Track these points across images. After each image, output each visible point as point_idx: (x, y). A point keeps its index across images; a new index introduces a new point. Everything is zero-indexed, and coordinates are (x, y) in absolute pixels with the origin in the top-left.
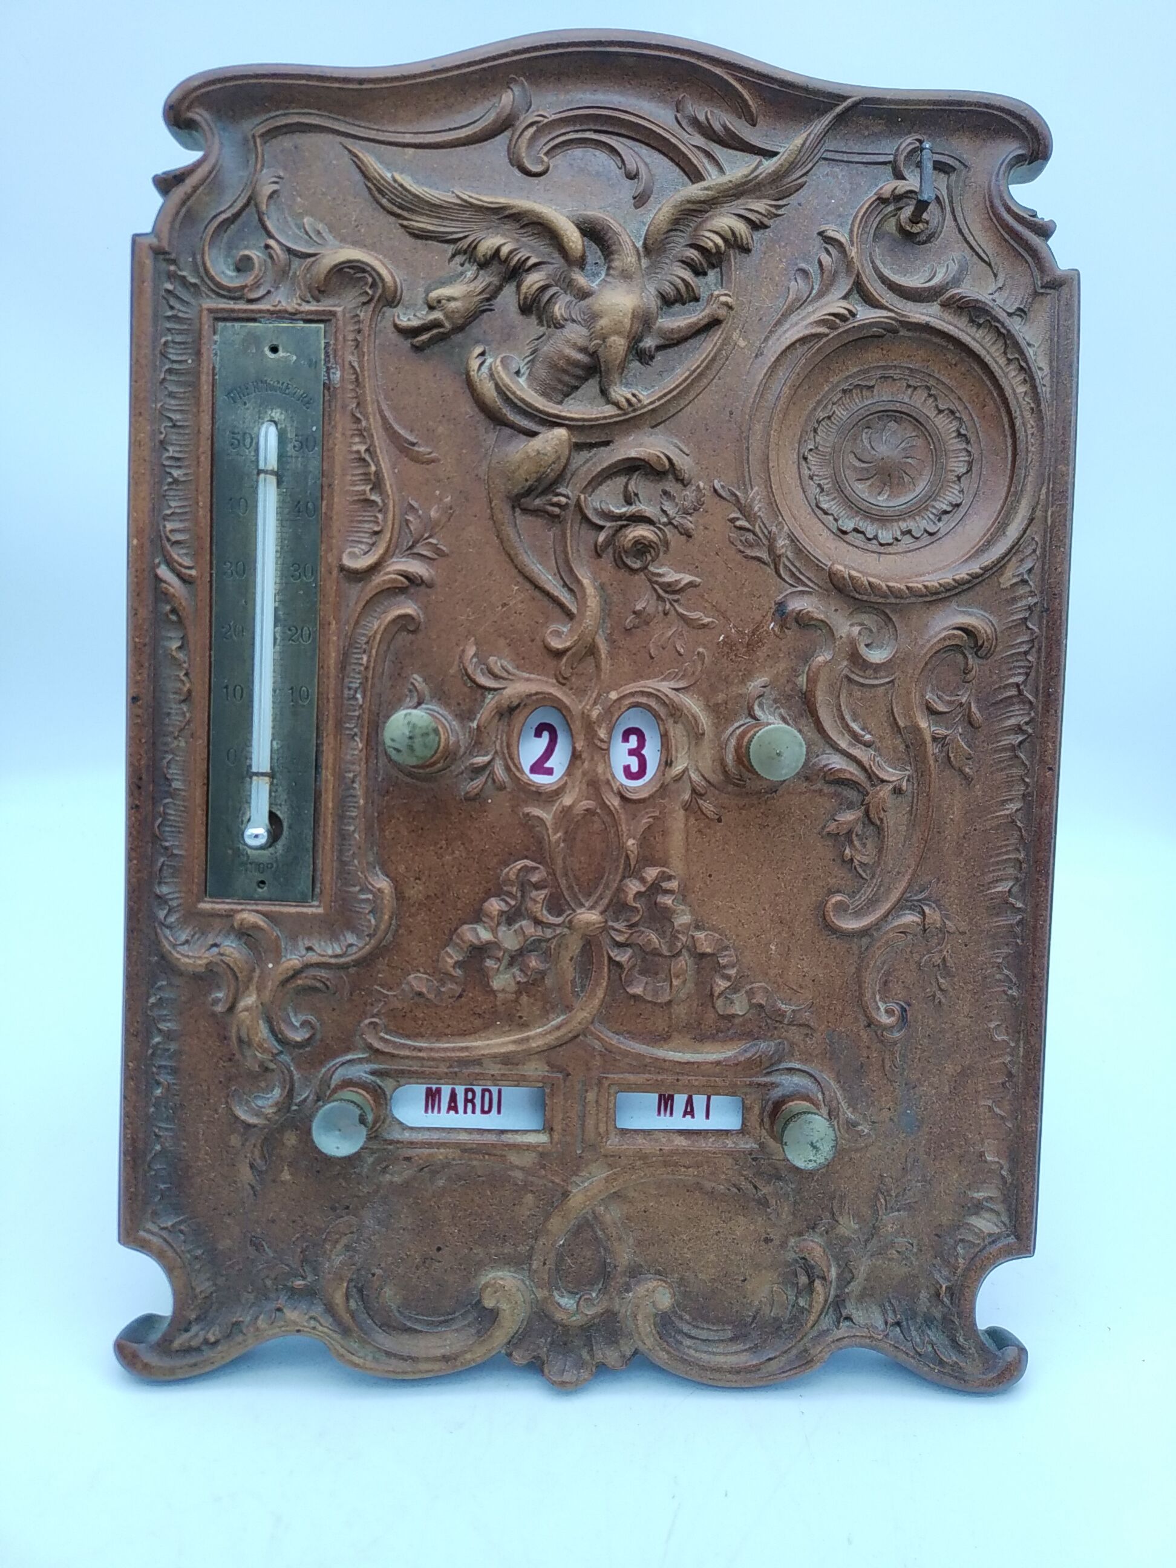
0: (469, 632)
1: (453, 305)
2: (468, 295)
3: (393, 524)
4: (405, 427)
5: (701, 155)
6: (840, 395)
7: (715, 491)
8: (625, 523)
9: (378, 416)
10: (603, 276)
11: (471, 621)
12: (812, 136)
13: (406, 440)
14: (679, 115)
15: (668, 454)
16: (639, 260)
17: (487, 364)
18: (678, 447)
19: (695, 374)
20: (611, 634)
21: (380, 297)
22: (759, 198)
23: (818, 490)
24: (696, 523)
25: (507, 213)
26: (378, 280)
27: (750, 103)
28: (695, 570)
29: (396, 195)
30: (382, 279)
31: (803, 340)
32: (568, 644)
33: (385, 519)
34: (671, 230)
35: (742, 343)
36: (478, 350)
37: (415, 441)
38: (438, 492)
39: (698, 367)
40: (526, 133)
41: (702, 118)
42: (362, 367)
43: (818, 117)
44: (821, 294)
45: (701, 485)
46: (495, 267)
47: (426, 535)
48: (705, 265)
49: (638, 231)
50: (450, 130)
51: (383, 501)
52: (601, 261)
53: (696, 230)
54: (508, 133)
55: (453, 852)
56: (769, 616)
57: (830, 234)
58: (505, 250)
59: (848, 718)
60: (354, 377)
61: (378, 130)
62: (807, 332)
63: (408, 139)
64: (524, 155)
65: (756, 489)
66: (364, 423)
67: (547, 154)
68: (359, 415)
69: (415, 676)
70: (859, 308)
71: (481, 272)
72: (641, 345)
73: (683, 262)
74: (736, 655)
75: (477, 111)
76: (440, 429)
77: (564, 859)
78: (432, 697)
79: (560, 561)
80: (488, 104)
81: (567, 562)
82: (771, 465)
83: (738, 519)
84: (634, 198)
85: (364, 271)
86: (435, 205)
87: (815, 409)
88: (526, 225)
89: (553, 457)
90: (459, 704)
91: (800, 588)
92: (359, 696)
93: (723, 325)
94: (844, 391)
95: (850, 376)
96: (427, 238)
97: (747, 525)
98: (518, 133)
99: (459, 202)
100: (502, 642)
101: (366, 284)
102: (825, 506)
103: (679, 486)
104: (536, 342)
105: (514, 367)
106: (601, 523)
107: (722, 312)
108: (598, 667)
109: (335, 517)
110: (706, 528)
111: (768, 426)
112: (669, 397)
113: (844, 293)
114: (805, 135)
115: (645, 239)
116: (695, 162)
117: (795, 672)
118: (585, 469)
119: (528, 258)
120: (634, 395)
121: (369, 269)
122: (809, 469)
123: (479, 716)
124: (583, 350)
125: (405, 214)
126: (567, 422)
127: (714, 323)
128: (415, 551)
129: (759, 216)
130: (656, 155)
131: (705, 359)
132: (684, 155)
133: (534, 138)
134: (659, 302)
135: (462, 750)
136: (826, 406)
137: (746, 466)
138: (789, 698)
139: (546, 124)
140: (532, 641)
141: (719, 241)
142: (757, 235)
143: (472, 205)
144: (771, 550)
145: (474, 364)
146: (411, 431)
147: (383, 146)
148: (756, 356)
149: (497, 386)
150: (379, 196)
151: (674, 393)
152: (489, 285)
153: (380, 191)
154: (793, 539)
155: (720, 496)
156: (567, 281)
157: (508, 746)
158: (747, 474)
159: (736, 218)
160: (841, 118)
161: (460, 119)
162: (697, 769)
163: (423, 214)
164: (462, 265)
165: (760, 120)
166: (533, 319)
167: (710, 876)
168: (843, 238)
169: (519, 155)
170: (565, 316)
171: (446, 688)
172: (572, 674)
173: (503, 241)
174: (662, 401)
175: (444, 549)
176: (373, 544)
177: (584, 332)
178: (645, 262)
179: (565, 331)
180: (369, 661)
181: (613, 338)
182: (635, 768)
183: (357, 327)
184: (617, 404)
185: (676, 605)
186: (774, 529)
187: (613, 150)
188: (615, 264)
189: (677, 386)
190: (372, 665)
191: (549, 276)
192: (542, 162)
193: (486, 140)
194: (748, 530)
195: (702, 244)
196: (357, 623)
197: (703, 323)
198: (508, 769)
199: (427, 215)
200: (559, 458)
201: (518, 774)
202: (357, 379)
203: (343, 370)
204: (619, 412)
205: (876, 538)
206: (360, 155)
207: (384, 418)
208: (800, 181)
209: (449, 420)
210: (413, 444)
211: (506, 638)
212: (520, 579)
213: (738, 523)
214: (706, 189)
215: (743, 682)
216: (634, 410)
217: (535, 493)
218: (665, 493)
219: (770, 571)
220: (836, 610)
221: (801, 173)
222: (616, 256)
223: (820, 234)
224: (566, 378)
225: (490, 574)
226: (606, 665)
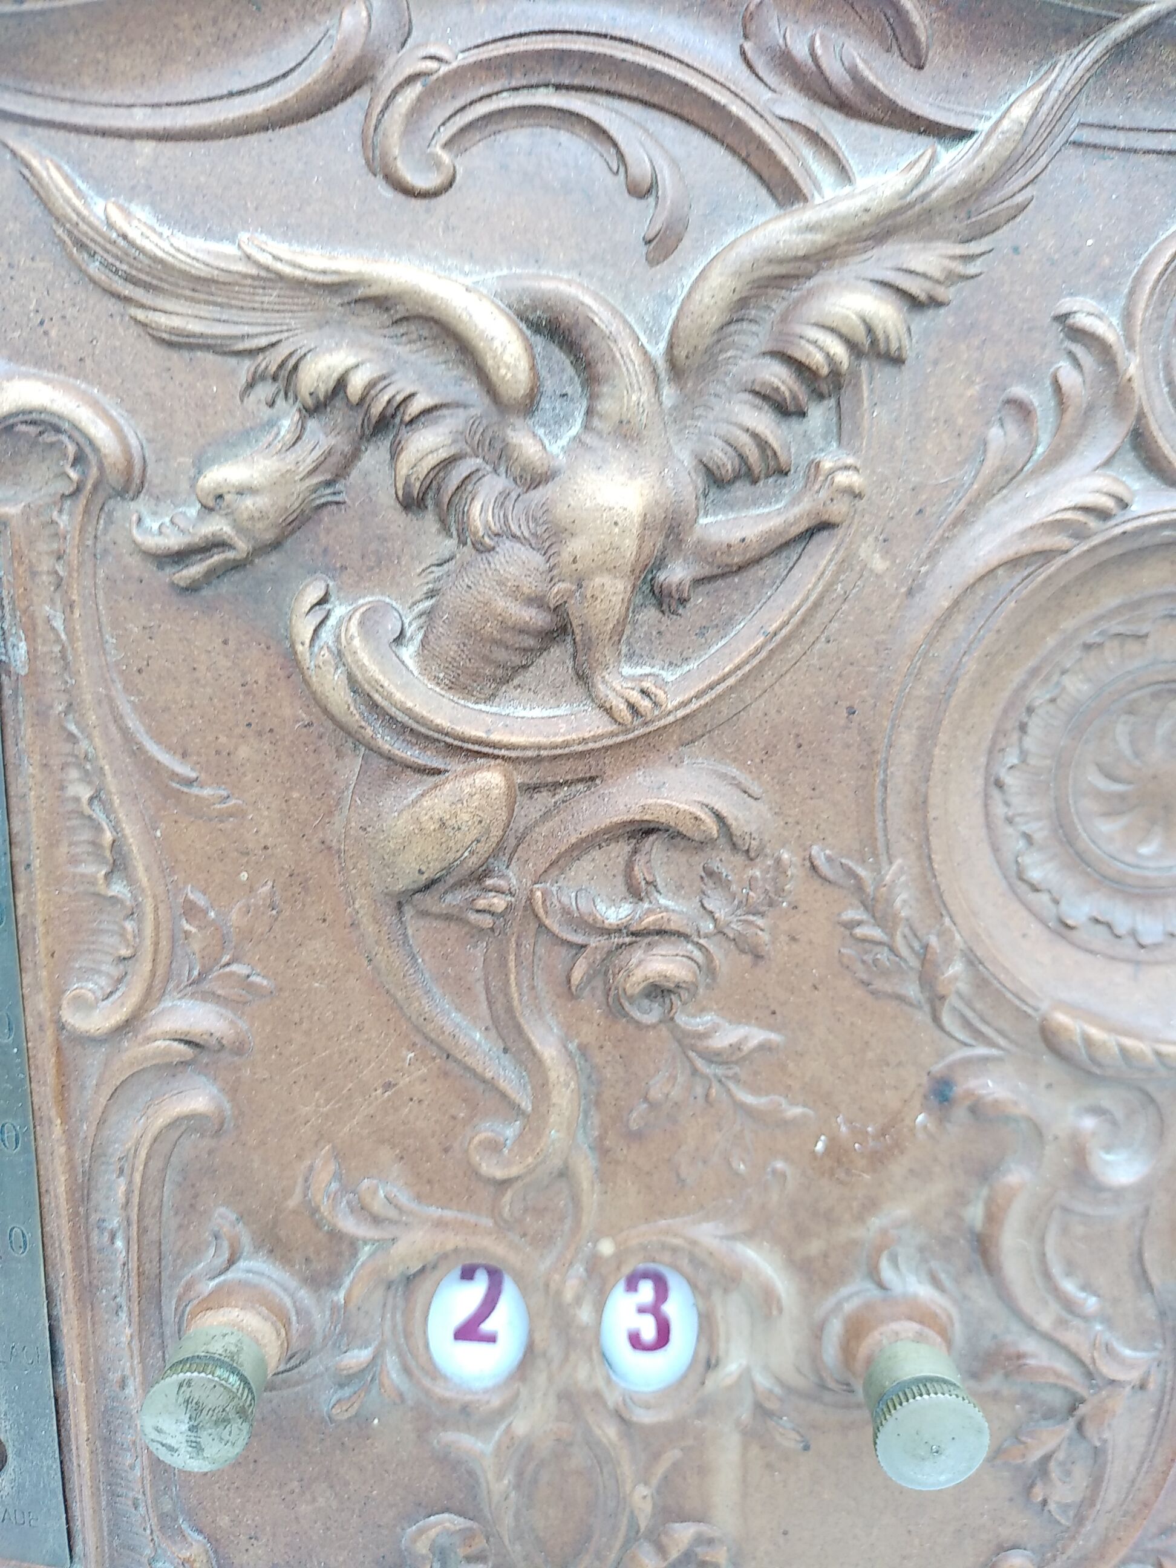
0: (321, 1136)
1: (249, 503)
2: (283, 479)
3: (156, 944)
4: (170, 749)
5: (799, 141)
6: (1077, 653)
7: (814, 867)
8: (627, 940)
9: (113, 729)
10: (576, 428)
11: (326, 1117)
12: (1054, 94)
13: (174, 775)
14: (748, 46)
15: (717, 807)
16: (657, 390)
17: (332, 621)
18: (738, 785)
19: (778, 638)
20: (601, 1138)
21: (95, 487)
22: (929, 239)
23: (1021, 844)
24: (774, 930)
25: (360, 292)
26: (88, 450)
27: (915, 17)
28: (770, 1017)
29: (116, 257)
30: (96, 449)
31: (1014, 563)
32: (514, 1171)
33: (139, 933)
34: (729, 323)
35: (879, 564)
36: (313, 594)
37: (194, 775)
38: (244, 876)
39: (786, 623)
40: (400, 99)
41: (800, 50)
42: (70, 631)
43: (1069, 46)
44: (1056, 457)
45: (786, 856)
46: (338, 415)
47: (226, 959)
48: (803, 396)
49: (656, 318)
50: (231, 95)
51: (135, 898)
52: (575, 389)
53: (784, 319)
54: (361, 98)
55: (314, 1500)
56: (917, 1102)
57: (1082, 320)
58: (357, 383)
59: (1056, 1270)
60: (57, 649)
61: (73, 101)
62: (1024, 547)
63: (140, 119)
64: (396, 151)
65: (898, 862)
66: (84, 745)
67: (447, 145)
68: (73, 728)
69: (222, 1210)
70: (1136, 486)
71: (312, 424)
72: (661, 576)
73: (756, 393)
74: (848, 1172)
75: (291, 50)
76: (243, 752)
77: (517, 1516)
78: (257, 1248)
79: (499, 1006)
80: (314, 33)
81: (510, 1010)
82: (932, 814)
83: (859, 923)
84: (648, 242)
85: (58, 430)
86: (198, 279)
87: (1024, 686)
88: (405, 319)
89: (475, 833)
90: (307, 1260)
91: (982, 1051)
92: (119, 1244)
93: (840, 532)
94: (1088, 647)
95: (1101, 618)
96: (191, 347)
97: (877, 933)
98: (382, 100)
99: (254, 271)
100: (385, 1154)
101: (65, 456)
102: (1035, 875)
103: (739, 859)
104: (438, 572)
105: (392, 627)
106: (578, 939)
107: (838, 509)
108: (575, 1200)
109: (41, 929)
110: (794, 939)
111: (927, 737)
112: (720, 689)
113: (1107, 453)
114: (1037, 93)
115: (671, 346)
116: (786, 158)
117: (961, 1198)
118: (544, 829)
119: (411, 396)
120: (644, 692)
121: (66, 426)
122: (1007, 804)
123: (347, 1282)
124: (537, 601)
125: (138, 294)
126: (503, 752)
127: (822, 527)
128: (206, 986)
129: (928, 285)
130: (696, 138)
131: (798, 608)
132: (761, 144)
133: (417, 110)
134: (700, 482)
135: (319, 1338)
136: (1046, 680)
137: (879, 817)
138: (947, 1243)
139: (445, 79)
140: (446, 1150)
141: (838, 350)
142: (922, 321)
143: (280, 277)
144: (927, 979)
145: (304, 629)
146: (184, 755)
147: (86, 141)
148: (910, 593)
149: (351, 680)
150: (82, 257)
151: (731, 681)
152: (329, 453)
153: (81, 246)
154: (972, 961)
155: (825, 879)
156: (498, 445)
157: (408, 1335)
158: (880, 834)
159: (876, 290)
160: (1120, 50)
161: (255, 70)
162: (766, 1368)
163: (178, 296)
164: (272, 404)
165: (935, 57)
166: (429, 521)
167: (785, 1533)
168: (1108, 329)
169: (384, 155)
170: (496, 529)
171: (282, 1233)
172: (526, 1210)
173: (351, 361)
174: (707, 698)
175: (265, 982)
176: (120, 980)
177: (537, 559)
178: (669, 394)
179: (498, 560)
180: (128, 1193)
181: (598, 581)
182: (649, 1333)
183: (55, 546)
184: (609, 711)
185: (731, 1085)
186: (933, 941)
187: (598, 131)
188: (605, 405)
189: (738, 668)
190: (135, 1200)
191: (458, 436)
192: (438, 164)
193: (314, 115)
194: (880, 943)
195: (798, 355)
196: (102, 1122)
197: (795, 530)
198: (406, 1370)
199: (186, 298)
200: (488, 831)
201: (427, 1382)
202: (64, 657)
203: (31, 639)
204: (614, 727)
205: (1133, 933)
206: (35, 163)
207: (125, 731)
208: (1019, 198)
209: (260, 734)
210: (190, 782)
211: (393, 1147)
212: (418, 1039)
213: (859, 931)
214: (810, 228)
215: (860, 1218)
216: (646, 724)
217: (441, 887)
218: (710, 874)
219: (922, 1017)
220: (1049, 1086)
221: (1023, 181)
222: (605, 389)
223: (1062, 319)
224: (501, 655)
225: (359, 1029)
226: (591, 1197)
